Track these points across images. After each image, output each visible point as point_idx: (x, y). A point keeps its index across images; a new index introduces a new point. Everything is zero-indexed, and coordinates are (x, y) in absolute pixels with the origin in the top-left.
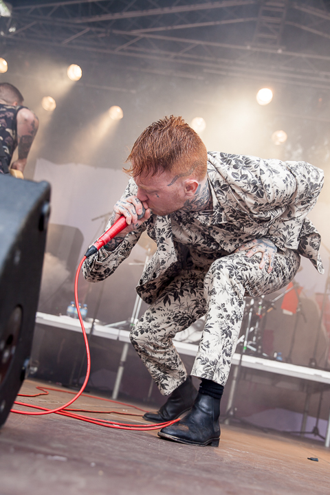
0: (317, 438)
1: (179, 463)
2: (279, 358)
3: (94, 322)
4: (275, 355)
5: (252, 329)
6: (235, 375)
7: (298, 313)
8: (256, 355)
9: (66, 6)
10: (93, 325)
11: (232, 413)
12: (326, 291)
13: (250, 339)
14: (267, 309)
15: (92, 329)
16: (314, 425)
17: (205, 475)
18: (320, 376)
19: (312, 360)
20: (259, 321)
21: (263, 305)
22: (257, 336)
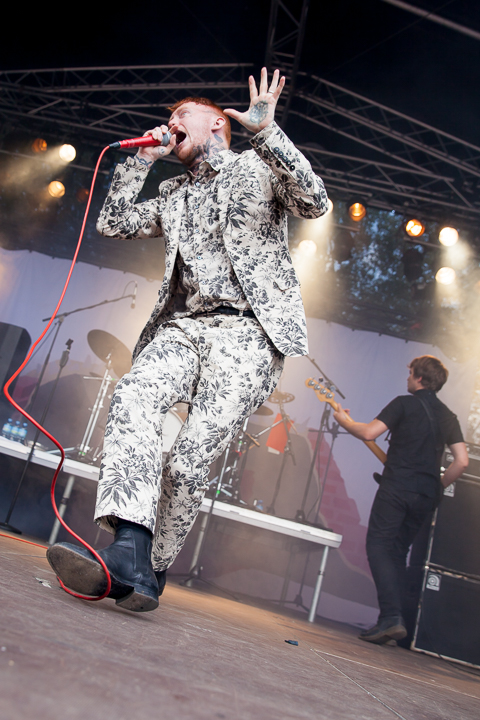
0: (300, 609)
1: (119, 646)
2: (260, 508)
3: (34, 445)
4: (255, 503)
5: (229, 469)
6: (204, 525)
7: (286, 452)
8: (231, 501)
9: (37, 74)
10: (33, 449)
11: (196, 573)
12: (321, 428)
13: (225, 481)
14: (248, 445)
15: (31, 455)
16: (298, 593)
17: (150, 667)
18: (308, 533)
19: (300, 512)
20: (238, 459)
21: (243, 440)
22: (234, 478)
